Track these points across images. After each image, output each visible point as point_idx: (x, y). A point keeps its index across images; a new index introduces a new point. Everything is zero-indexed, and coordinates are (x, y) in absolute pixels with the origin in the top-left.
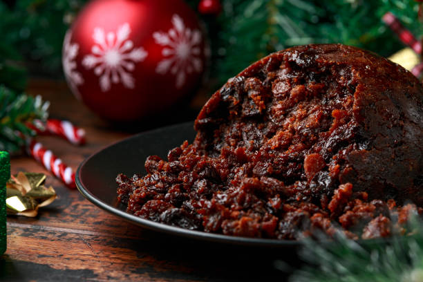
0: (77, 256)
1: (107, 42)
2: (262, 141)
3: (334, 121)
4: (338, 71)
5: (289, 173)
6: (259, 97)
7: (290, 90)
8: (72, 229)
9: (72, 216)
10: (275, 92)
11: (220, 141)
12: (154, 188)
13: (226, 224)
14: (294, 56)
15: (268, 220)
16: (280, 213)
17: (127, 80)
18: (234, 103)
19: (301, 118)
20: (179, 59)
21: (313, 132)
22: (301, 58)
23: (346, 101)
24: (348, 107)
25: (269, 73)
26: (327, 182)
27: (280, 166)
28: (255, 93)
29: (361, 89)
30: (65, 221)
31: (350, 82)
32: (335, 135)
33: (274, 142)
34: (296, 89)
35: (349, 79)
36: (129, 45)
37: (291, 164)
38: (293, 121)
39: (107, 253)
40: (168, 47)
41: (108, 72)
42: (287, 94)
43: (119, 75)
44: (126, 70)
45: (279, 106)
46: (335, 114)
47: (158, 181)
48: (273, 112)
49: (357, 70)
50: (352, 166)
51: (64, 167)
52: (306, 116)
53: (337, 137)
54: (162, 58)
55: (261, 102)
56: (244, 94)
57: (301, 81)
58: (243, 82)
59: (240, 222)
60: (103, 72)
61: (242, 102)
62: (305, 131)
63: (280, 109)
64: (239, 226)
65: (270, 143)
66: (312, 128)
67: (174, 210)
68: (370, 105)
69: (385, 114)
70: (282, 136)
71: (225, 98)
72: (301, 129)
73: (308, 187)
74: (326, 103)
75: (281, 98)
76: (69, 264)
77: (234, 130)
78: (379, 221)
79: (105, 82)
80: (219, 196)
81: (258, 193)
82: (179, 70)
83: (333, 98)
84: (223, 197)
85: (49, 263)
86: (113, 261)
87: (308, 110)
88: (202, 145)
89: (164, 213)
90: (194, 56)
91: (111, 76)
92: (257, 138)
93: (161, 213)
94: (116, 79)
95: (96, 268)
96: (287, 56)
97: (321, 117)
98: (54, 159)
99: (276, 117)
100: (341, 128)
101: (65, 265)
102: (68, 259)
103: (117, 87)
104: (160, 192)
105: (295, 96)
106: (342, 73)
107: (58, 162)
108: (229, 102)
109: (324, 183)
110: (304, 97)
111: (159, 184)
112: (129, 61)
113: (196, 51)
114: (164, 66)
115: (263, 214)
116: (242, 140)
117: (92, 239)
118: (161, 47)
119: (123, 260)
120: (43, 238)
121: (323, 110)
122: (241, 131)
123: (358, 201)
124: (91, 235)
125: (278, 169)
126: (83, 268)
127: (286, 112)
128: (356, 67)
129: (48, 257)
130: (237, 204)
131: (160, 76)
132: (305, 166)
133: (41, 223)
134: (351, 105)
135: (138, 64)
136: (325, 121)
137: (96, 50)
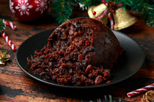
0: (17, 83)
1: (22, 3)
2: (66, 47)
3: (86, 44)
4: (87, 29)
5: (74, 59)
6: (65, 35)
7: (74, 33)
8: (15, 69)
9: (15, 64)
10: (70, 33)
11: (55, 45)
12: (37, 63)
13: (58, 79)
14: (75, 24)
15: (69, 77)
16: (72, 74)
17: (27, 13)
18: (59, 35)
19: (77, 42)
20: (42, 7)
21: (80, 46)
22: (77, 25)
23: (89, 38)
24: (90, 39)
25: (68, 27)
26: (85, 63)
27: (72, 57)
28: (64, 33)
29: (94, 36)
30: (13, 66)
31: (90, 33)
32: (86, 49)
33: (70, 48)
34: (75, 33)
35: (90, 32)
36: (28, 4)
37: (75, 56)
38: (75, 42)
39: (25, 81)
40: (38, 4)
41: (22, 11)
42: (73, 34)
43: (25, 12)
44: (27, 11)
45: (71, 37)
46: (86, 42)
47: (39, 61)
48: (69, 38)
49: (92, 30)
50: (91, 59)
51: (11, 43)
52: (78, 41)
53: (87, 50)
54: (37, 7)
55: (66, 36)
56: (61, 33)
57: (77, 31)
58: (61, 30)
59: (62, 79)
60: (21, 11)
61: (61, 35)
62: (78, 46)
63: (71, 38)
64: (62, 80)
65: (69, 48)
66: (80, 45)
67: (43, 73)
68: (96, 41)
69: (100, 43)
70: (72, 46)
71: (56, 33)
72: (77, 45)
73: (79, 64)
74: (84, 38)
75: (71, 35)
76: (15, 87)
77: (59, 43)
78: (99, 77)
79: (21, 13)
80: (56, 69)
81: (66, 68)
82: (42, 9)
83: (85, 36)
84: (57, 70)
85: (10, 86)
86: (27, 85)
87: (79, 39)
88: (50, 45)
89: (41, 74)
90: (46, 5)
91: (23, 12)
92: (65, 46)
93: (40, 73)
94: (24, 13)
95: (23, 89)
96: (73, 24)
97: (83, 42)
98: (9, 40)
99: (70, 40)
100: (88, 47)
101: (14, 87)
102: (15, 84)
103: (25, 15)
104: (39, 64)
105: (75, 36)
106: (88, 30)
107: (10, 41)
108: (57, 35)
109: (84, 64)
110: (78, 36)
111: (39, 62)
112: (28, 8)
113: (46, 4)
114: (37, 9)
115: (68, 75)
116: (61, 46)
117: (21, 74)
118: (37, 4)
119: (30, 85)
120: (8, 74)
121: (83, 40)
122: (61, 44)
123: (93, 70)
124: (21, 73)
125: (71, 58)
126: (19, 88)
127: (73, 39)
128: (92, 29)
129: (10, 83)
130: (61, 72)
131: (36, 12)
132: (79, 58)
133: (7, 67)
134: (91, 39)
135: (30, 9)
136: (83, 43)
137: (19, 5)
